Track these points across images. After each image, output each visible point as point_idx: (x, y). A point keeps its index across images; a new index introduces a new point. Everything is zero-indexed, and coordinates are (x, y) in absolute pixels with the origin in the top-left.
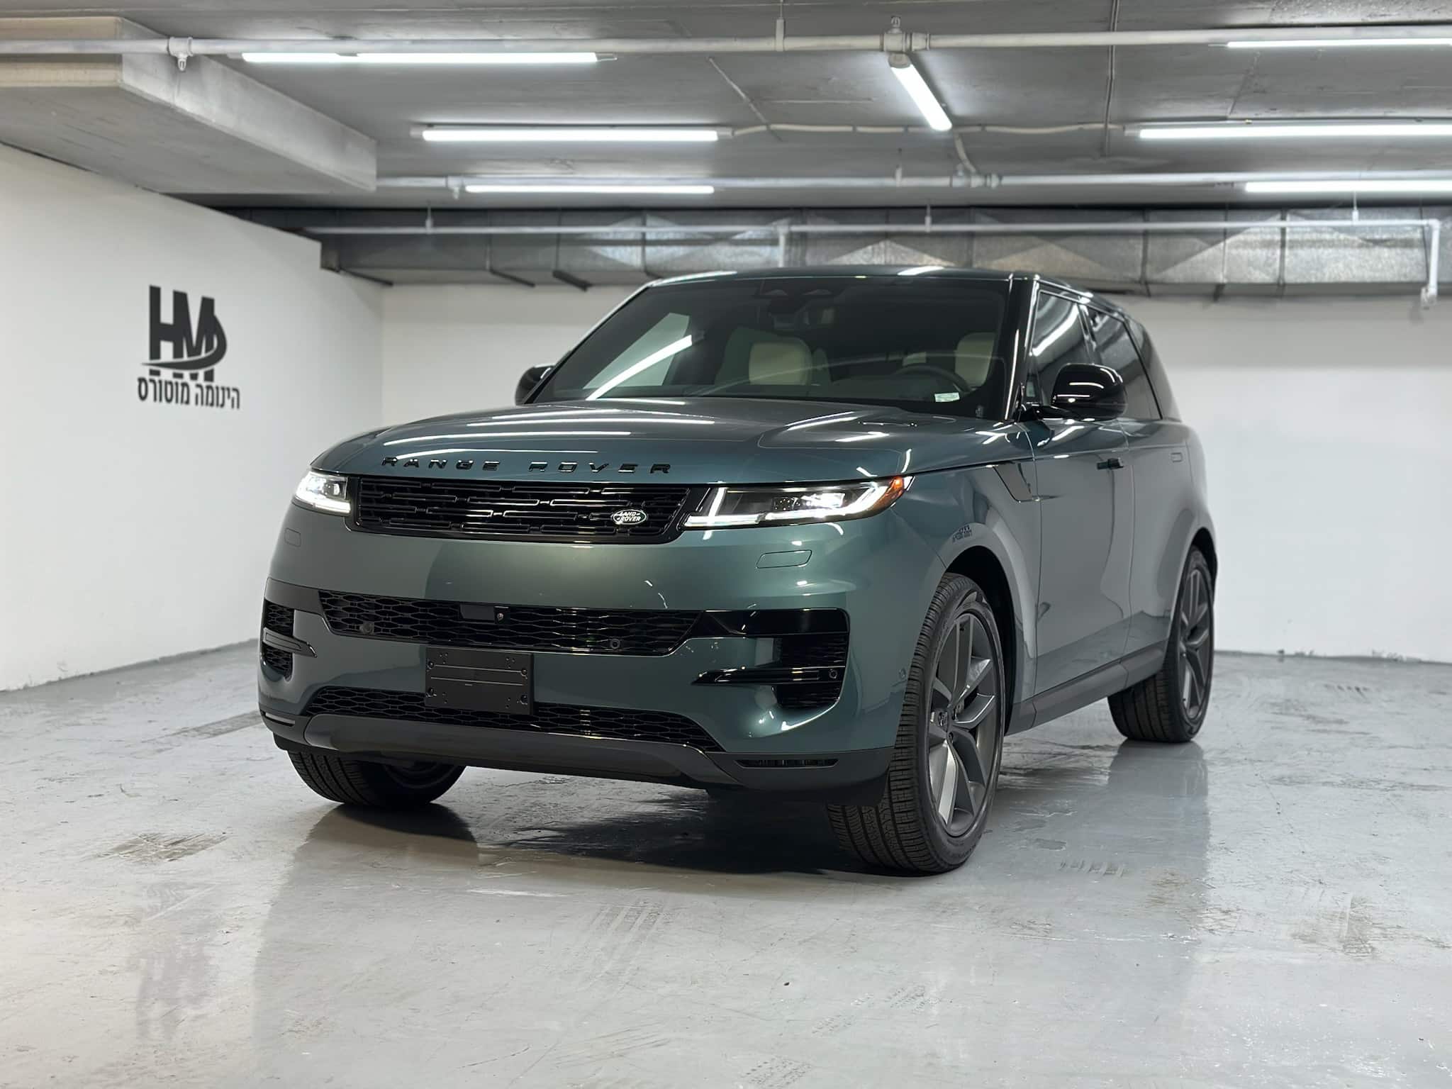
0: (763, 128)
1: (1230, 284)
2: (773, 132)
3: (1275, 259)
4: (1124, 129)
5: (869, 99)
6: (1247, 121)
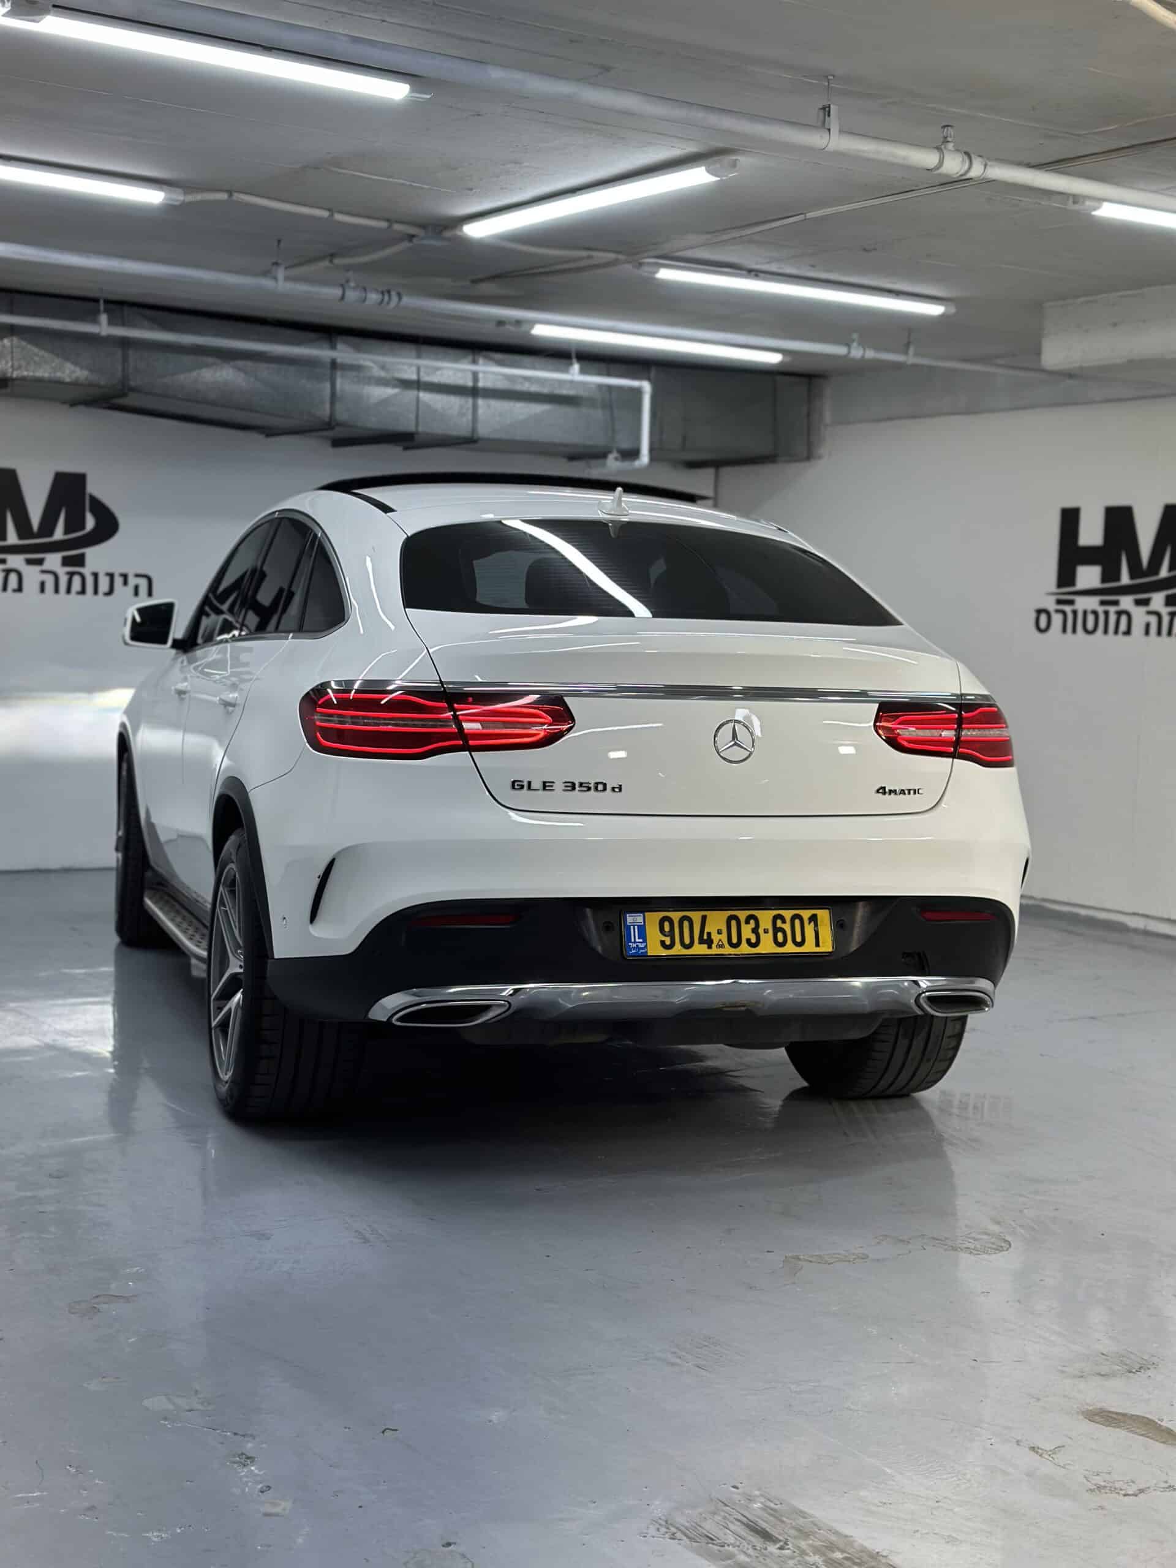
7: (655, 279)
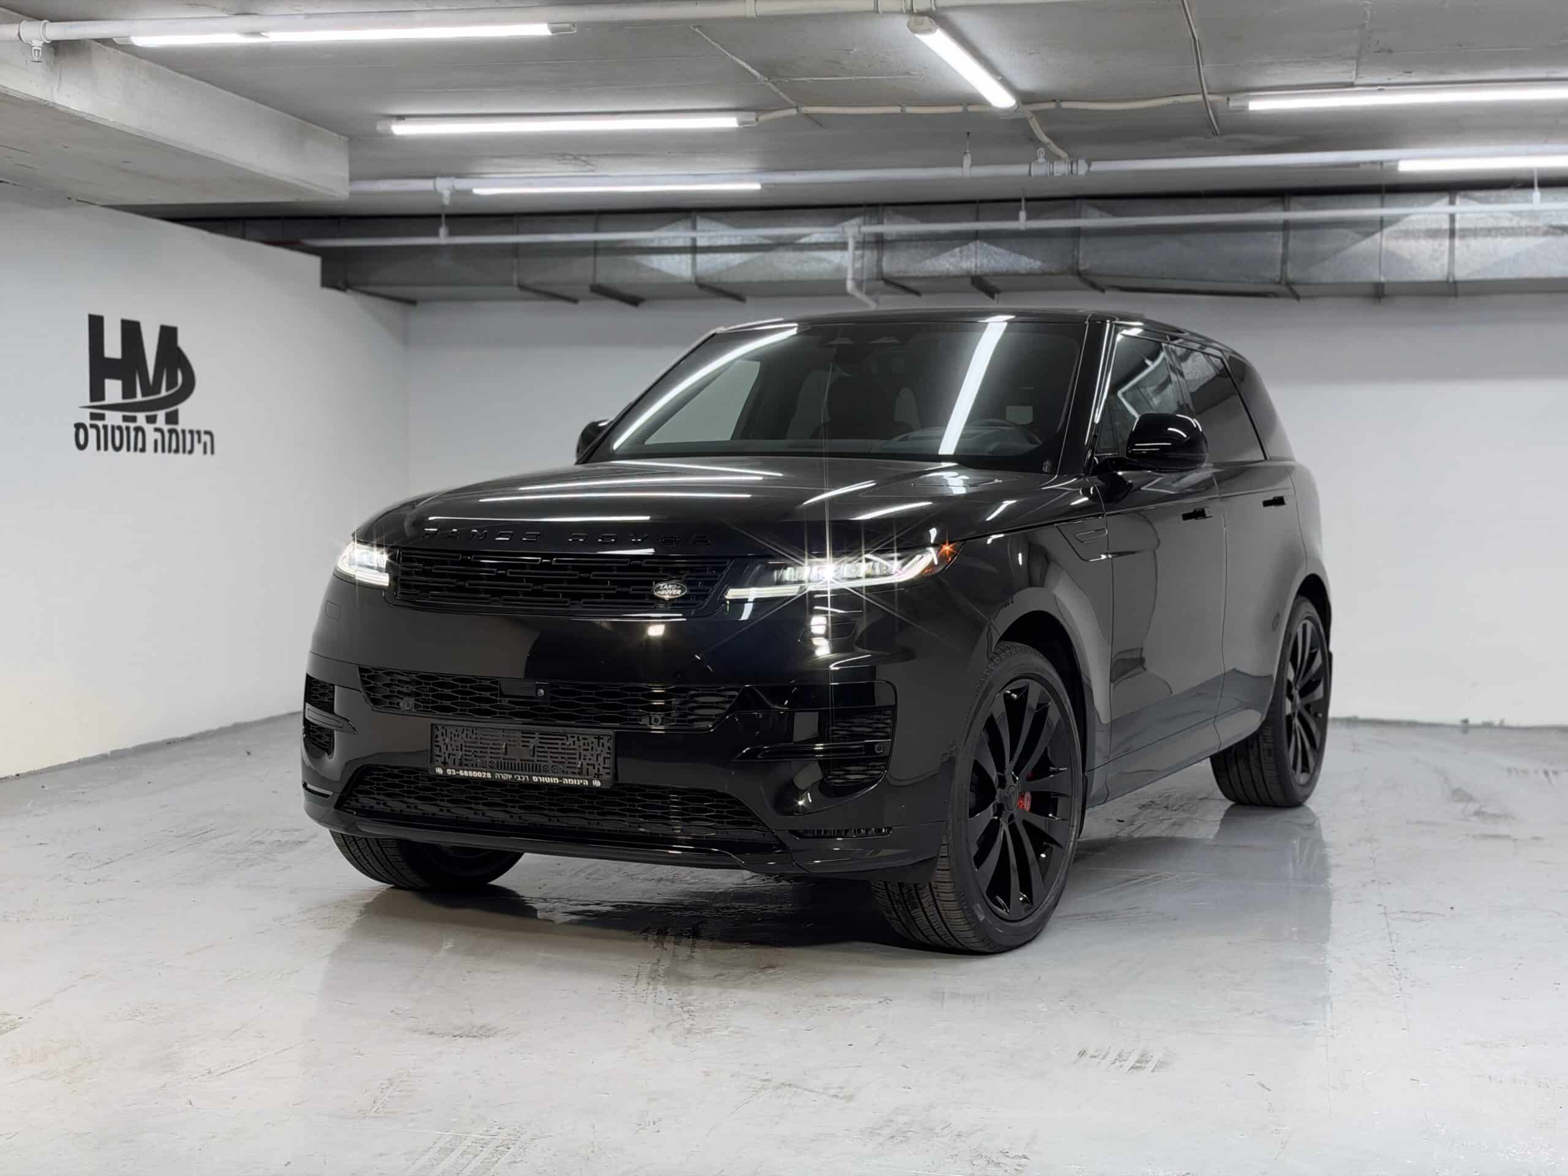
0: (793, 112)
1: (1388, 283)
2: (807, 115)
3: (1443, 252)
4: (1228, 99)
5: (908, 73)
6: (1379, 87)
7: (1248, 111)
